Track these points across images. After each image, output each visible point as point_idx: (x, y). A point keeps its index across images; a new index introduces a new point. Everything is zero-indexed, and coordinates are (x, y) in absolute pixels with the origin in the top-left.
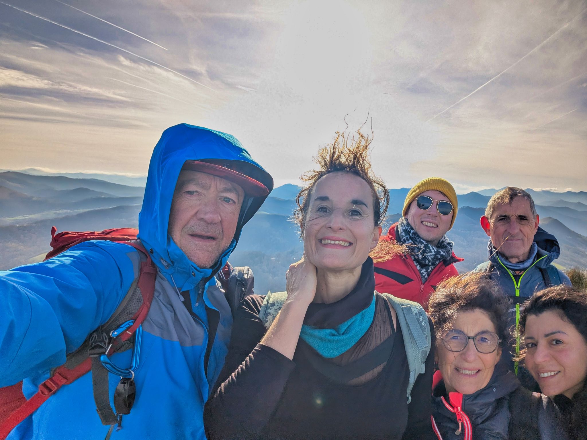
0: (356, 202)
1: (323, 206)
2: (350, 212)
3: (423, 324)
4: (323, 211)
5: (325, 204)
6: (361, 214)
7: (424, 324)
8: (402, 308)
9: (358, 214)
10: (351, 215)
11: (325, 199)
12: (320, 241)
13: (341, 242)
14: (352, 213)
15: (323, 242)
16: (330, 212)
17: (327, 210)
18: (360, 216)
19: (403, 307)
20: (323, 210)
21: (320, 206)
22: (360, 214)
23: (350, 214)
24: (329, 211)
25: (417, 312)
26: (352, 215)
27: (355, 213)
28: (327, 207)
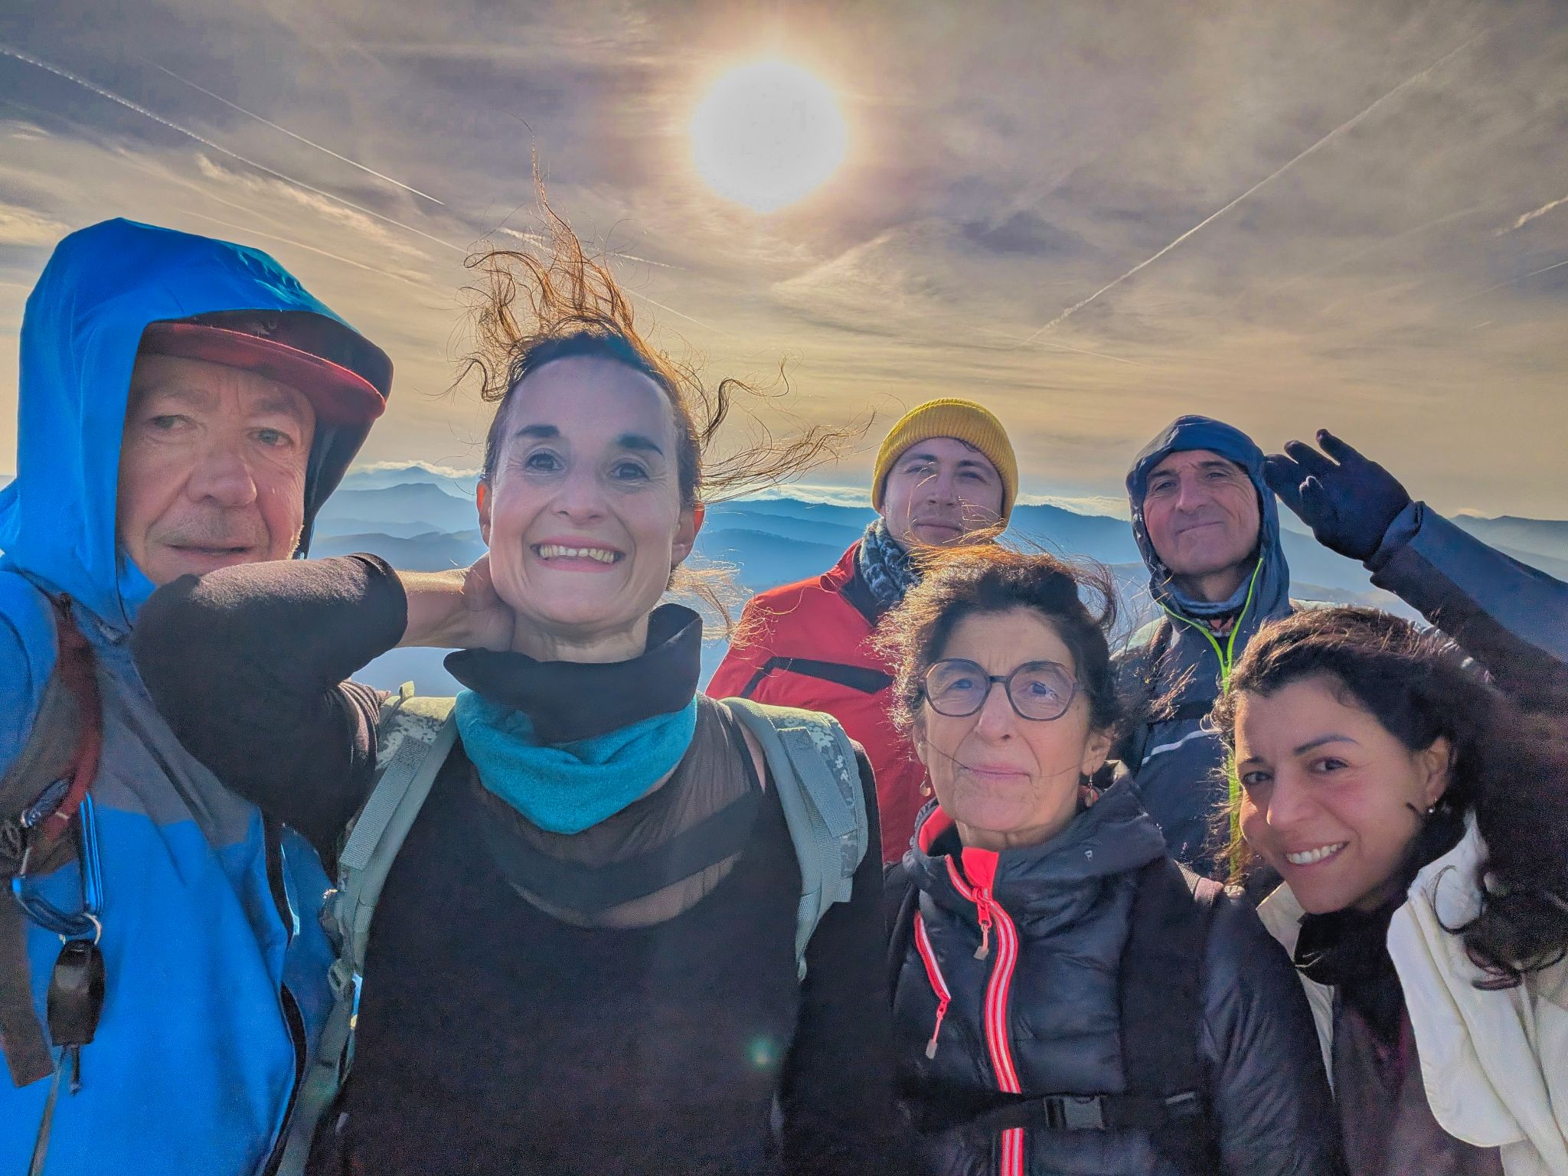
0: (631, 442)
1: (543, 452)
2: (616, 469)
3: (844, 776)
4: (542, 466)
5: (546, 447)
6: (647, 473)
7: (847, 776)
8: (780, 735)
9: (639, 474)
10: (618, 475)
11: (546, 432)
12: (537, 548)
13: (593, 552)
14: (622, 470)
15: (545, 552)
16: (563, 468)
17: (553, 464)
18: (642, 480)
19: (783, 730)
20: (541, 462)
21: (532, 452)
22: (644, 475)
23: (617, 473)
24: (560, 465)
25: (829, 745)
26: (623, 476)
27: (630, 472)
28: (552, 455)
